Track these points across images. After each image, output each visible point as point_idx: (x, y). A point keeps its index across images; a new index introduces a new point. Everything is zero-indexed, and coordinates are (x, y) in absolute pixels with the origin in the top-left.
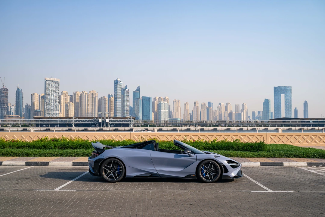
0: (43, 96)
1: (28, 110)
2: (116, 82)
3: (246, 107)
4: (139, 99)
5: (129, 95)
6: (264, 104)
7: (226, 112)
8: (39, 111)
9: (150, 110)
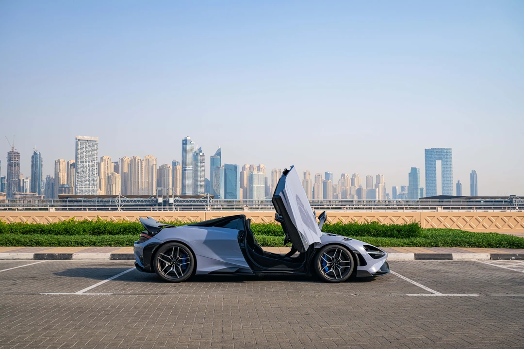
0: (73, 163)
1: (51, 185)
2: (185, 143)
3: (383, 180)
4: (219, 168)
5: (204, 162)
6: (409, 176)
7: (353, 187)
8: (68, 186)
9: (236, 185)
